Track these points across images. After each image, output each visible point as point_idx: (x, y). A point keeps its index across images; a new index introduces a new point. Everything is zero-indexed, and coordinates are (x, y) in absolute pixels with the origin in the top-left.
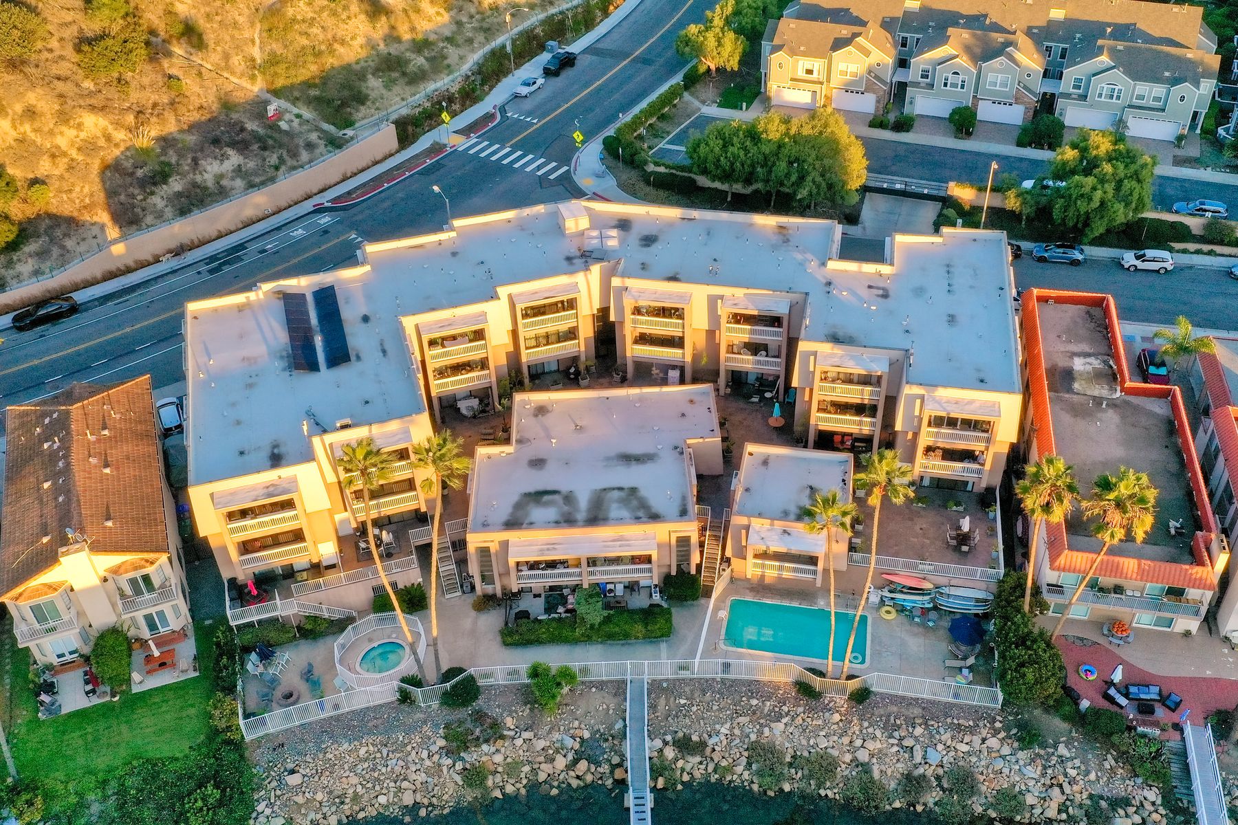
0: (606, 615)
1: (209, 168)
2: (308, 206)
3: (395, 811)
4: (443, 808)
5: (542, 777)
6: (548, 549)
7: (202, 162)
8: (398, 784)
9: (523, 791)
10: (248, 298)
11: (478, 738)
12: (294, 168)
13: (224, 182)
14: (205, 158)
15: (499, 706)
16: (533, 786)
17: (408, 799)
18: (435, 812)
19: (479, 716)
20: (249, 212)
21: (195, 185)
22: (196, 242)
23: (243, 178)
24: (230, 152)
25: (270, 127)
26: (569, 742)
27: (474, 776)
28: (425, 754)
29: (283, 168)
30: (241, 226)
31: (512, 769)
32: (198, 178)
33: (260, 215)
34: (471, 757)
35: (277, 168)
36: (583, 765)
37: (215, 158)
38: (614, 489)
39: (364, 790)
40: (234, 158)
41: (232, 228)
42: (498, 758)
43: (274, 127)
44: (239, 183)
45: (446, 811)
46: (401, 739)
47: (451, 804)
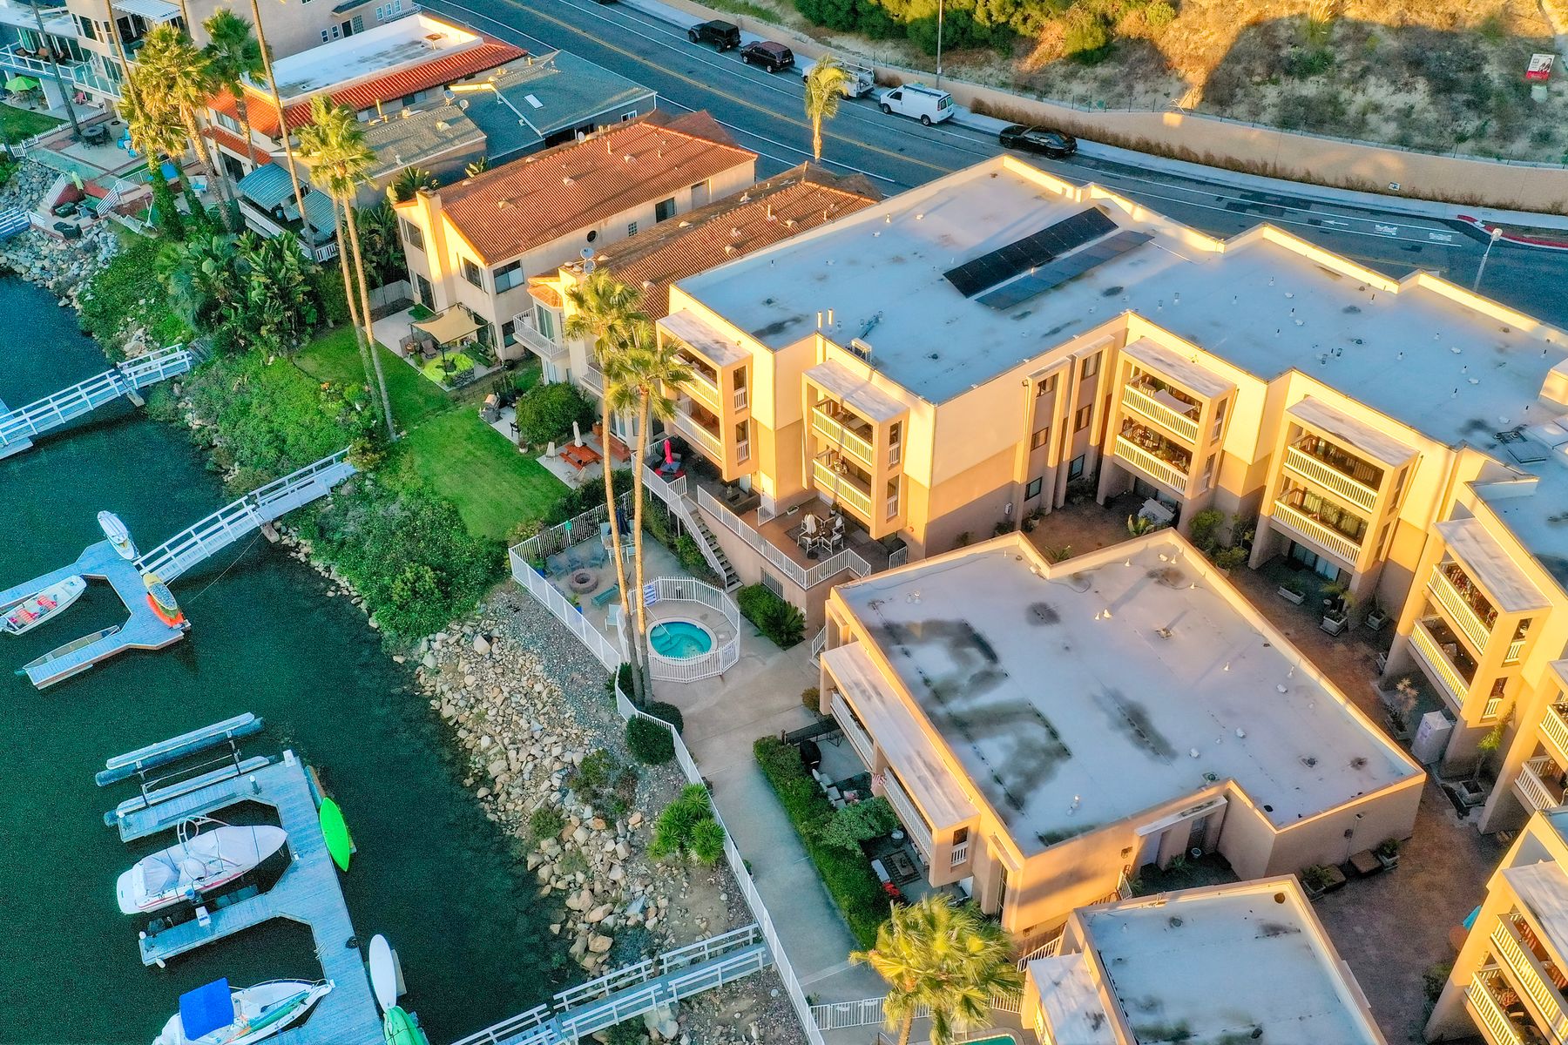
1: (1371, 90)
2: (1453, 212)
3: (476, 763)
4: (494, 811)
6: (863, 692)
7: (1372, 79)
9: (546, 891)
10: (1065, 191)
11: (596, 795)
12: (1486, 153)
13: (1373, 119)
15: (653, 795)
16: (559, 898)
17: (495, 768)
18: (487, 806)
19: (630, 779)
20: (1363, 171)
21: (1333, 100)
23: (1402, 126)
25: (1517, 86)
26: (634, 912)
27: (550, 822)
28: (557, 751)
30: (1343, 184)
31: (576, 860)
32: (1345, 94)
33: (1380, 185)
35: (1462, 138)
36: (602, 944)
37: (1394, 82)
38: (1047, 726)
40: (1419, 96)
41: (1330, 179)
42: (580, 835)
45: (491, 817)
46: (567, 716)
47: (503, 818)
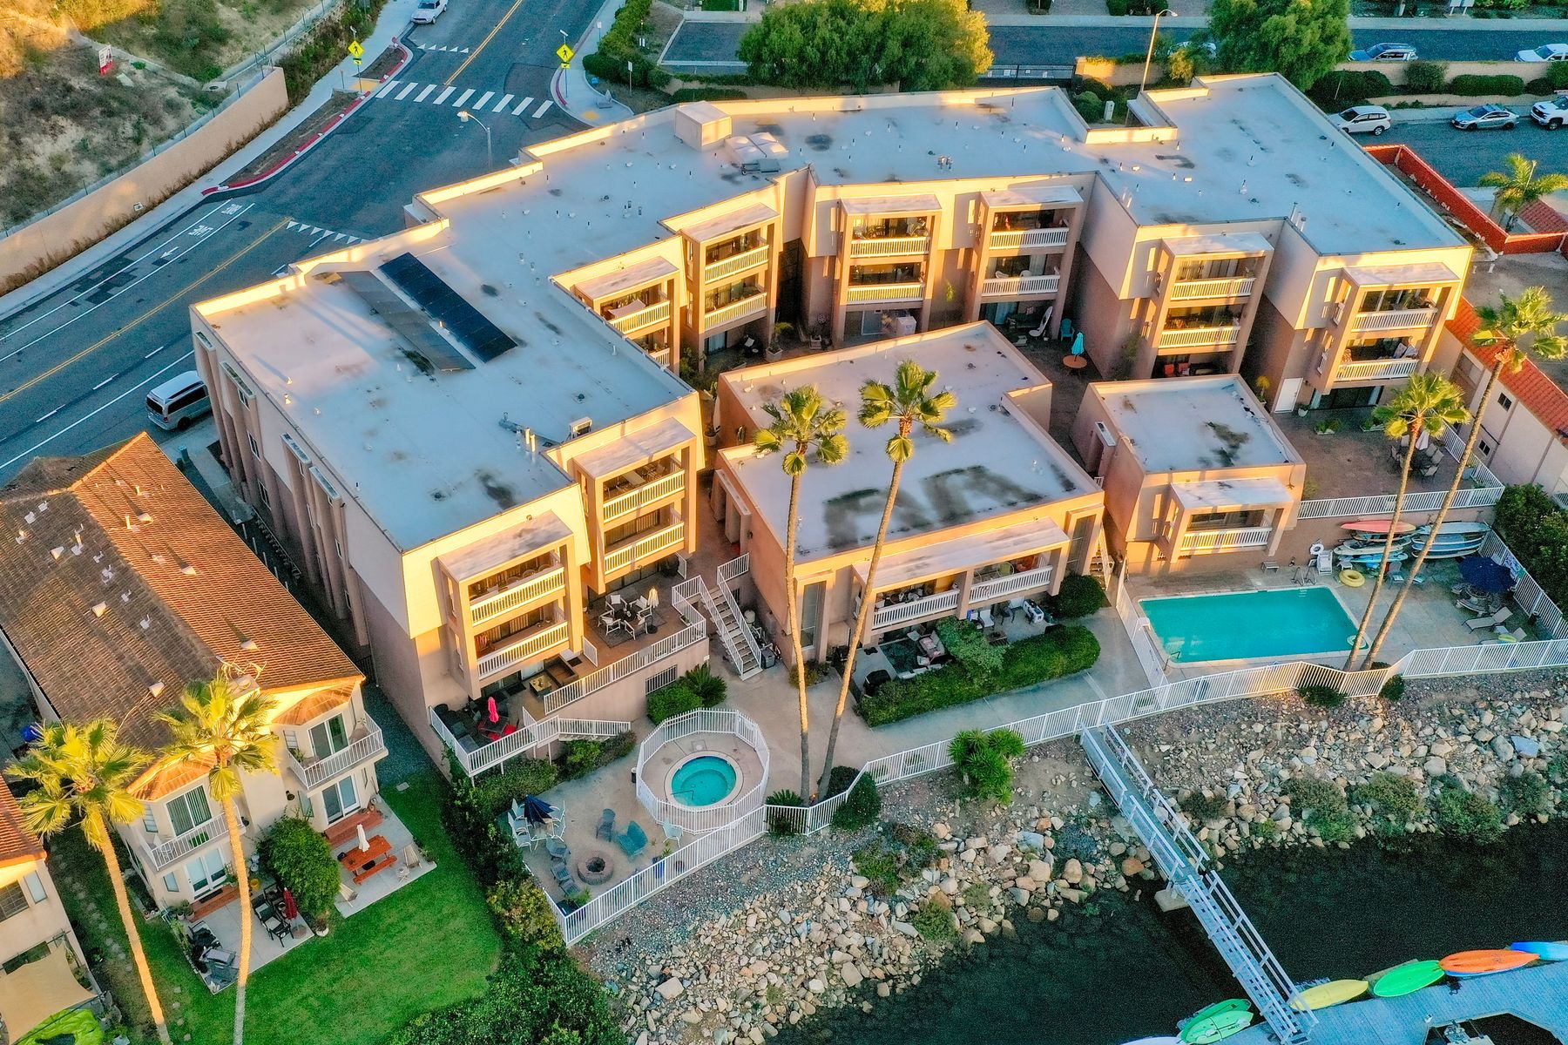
0: (1004, 651)
1: (38, 148)
2: (195, 193)
3: (839, 999)
4: (909, 977)
5: (1024, 898)
6: (918, 567)
7: (26, 140)
8: (827, 957)
9: (1008, 924)
10: (283, 287)
11: (908, 864)
12: (160, 140)
13: (67, 167)
14: (29, 132)
15: (916, 811)
16: (1017, 913)
17: (853, 977)
18: (902, 985)
19: (896, 832)
20: (114, 210)
21: (24, 174)
22: (46, 262)
23: (93, 160)
24: (62, 121)
25: (108, 84)
26: (1037, 840)
27: (928, 918)
28: (845, 905)
29: (146, 142)
30: (104, 232)
31: (975, 895)
32: (27, 164)
33: (129, 213)
34: (911, 892)
35: (138, 141)
36: (1074, 867)
37: (44, 132)
38: (949, 473)
39: (781, 981)
40: (72, 133)
41: (94, 237)
42: (951, 886)
43: (111, 82)
44: (88, 168)
45: (916, 980)
46: (800, 890)
47: (917, 968)
